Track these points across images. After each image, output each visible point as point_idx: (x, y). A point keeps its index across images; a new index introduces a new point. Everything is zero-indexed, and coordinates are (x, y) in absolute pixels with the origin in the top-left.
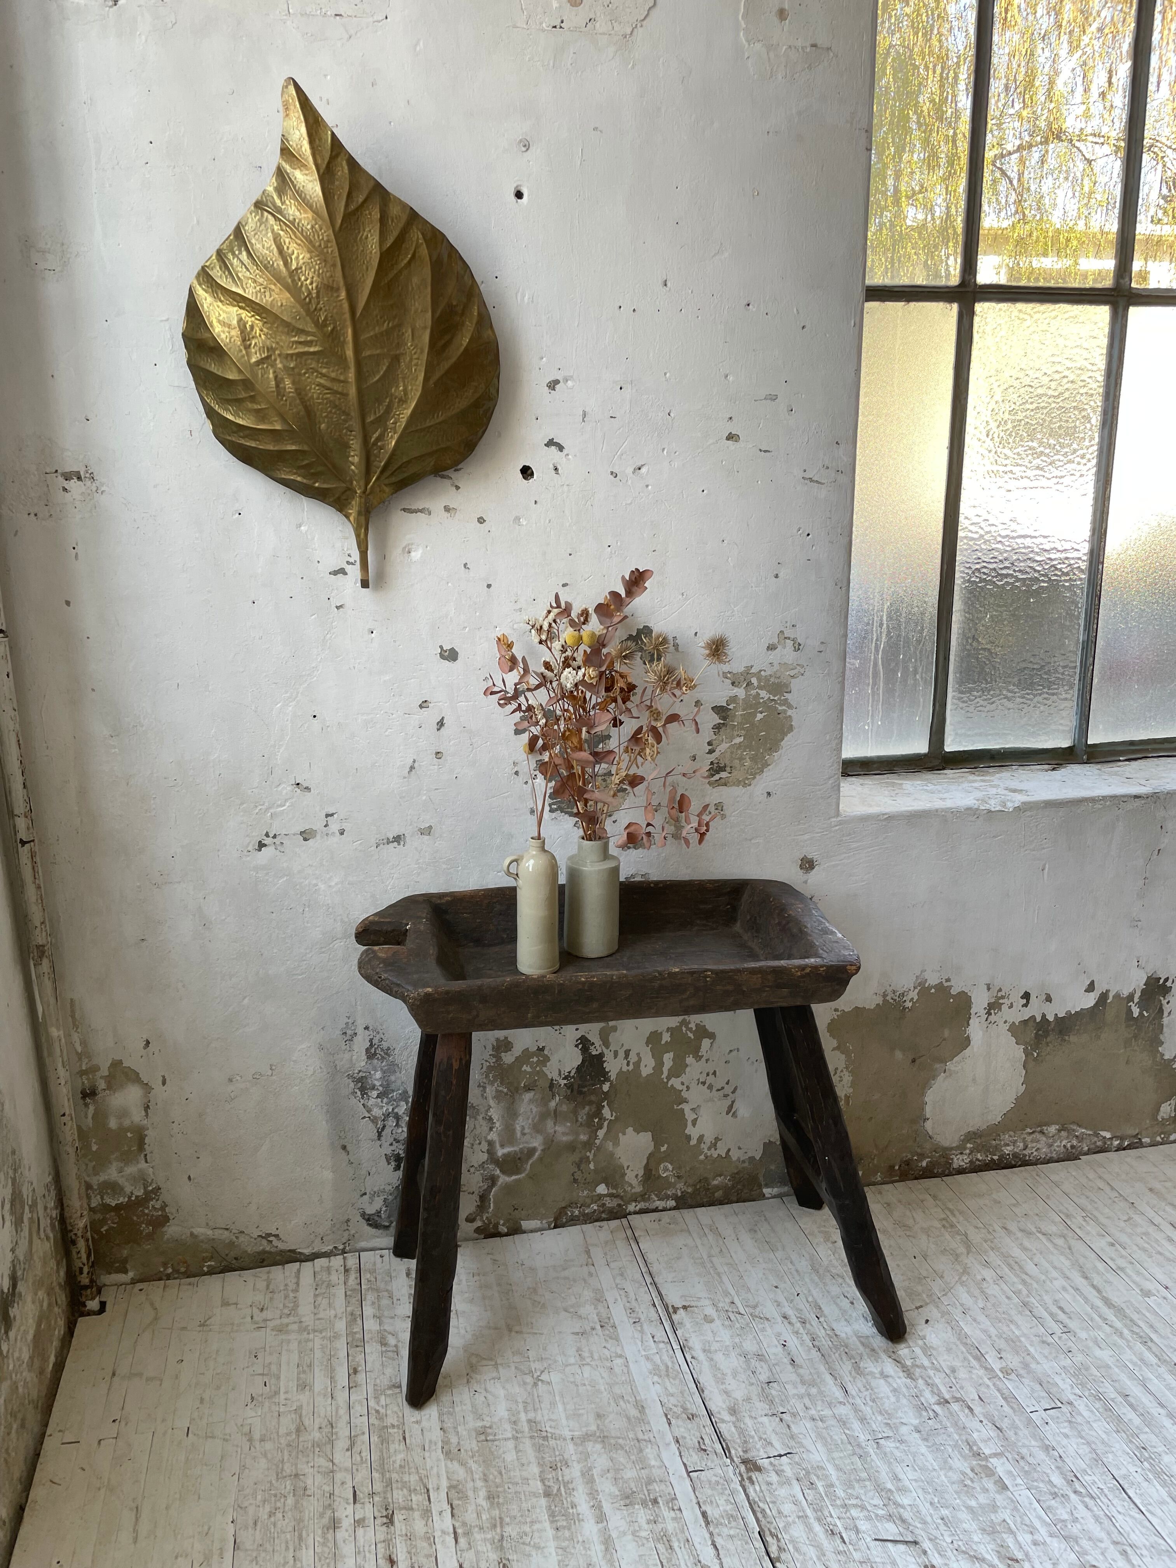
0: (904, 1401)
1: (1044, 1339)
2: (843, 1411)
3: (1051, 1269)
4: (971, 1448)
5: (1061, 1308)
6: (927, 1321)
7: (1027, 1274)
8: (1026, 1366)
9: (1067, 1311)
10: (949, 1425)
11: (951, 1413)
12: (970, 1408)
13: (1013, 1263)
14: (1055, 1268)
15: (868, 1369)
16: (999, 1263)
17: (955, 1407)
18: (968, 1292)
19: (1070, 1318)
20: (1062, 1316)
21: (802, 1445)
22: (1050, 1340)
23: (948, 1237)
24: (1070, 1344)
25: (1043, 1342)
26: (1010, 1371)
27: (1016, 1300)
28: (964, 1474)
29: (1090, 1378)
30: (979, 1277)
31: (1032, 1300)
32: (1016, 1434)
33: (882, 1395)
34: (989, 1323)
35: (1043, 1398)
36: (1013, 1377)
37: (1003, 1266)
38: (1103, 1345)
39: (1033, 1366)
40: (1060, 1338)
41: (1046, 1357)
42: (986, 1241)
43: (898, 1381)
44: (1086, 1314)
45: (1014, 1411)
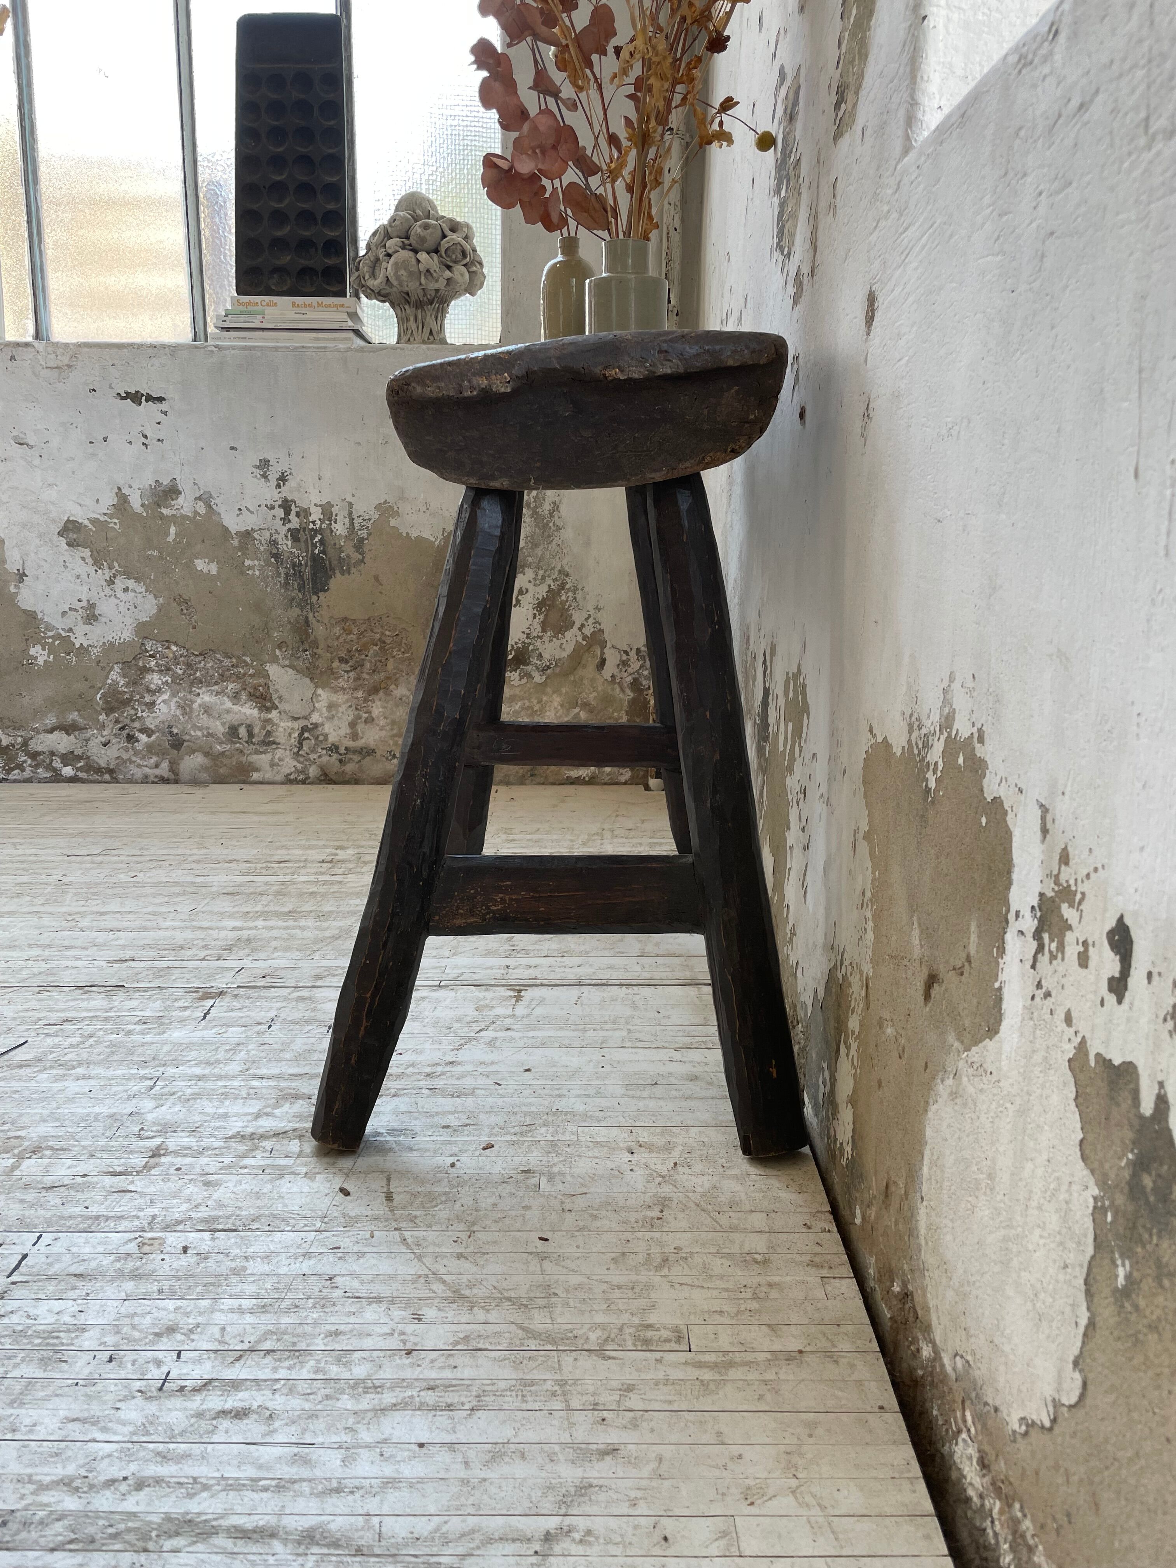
0: (197, 1118)
1: (179, 1337)
2: (234, 1068)
3: (388, 1470)
4: (52, 1148)
5: (240, 1414)
6: (345, 1192)
7: (394, 1407)
8: (136, 1276)
9: (225, 1423)
10: (113, 1143)
11: (132, 1152)
12: (121, 1174)
13: (451, 1398)
14: (390, 1483)
15: (288, 1105)
16: (467, 1373)
17: (138, 1161)
18: (392, 1277)
19: (200, 1415)
20: (214, 1401)
21: (206, 1028)
22: (165, 1343)
23: (600, 1318)
24: (127, 1371)
25: (171, 1330)
26: (146, 1249)
27: (319, 1343)
28: (23, 1128)
29: (22, 1354)
30: (430, 1313)
31: (305, 1374)
32: (22, 1201)
33: (227, 1103)
34: (282, 1271)
35: (50, 1265)
36: (132, 1247)
37: (448, 1374)
38: (75, 1431)
39: (129, 1286)
40: (159, 1363)
41: (133, 1315)
42: (562, 1383)
43: (240, 1124)
44: (187, 1456)
45: (62, 1217)
